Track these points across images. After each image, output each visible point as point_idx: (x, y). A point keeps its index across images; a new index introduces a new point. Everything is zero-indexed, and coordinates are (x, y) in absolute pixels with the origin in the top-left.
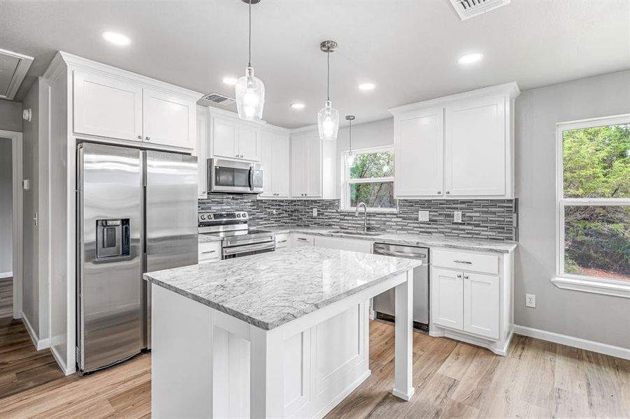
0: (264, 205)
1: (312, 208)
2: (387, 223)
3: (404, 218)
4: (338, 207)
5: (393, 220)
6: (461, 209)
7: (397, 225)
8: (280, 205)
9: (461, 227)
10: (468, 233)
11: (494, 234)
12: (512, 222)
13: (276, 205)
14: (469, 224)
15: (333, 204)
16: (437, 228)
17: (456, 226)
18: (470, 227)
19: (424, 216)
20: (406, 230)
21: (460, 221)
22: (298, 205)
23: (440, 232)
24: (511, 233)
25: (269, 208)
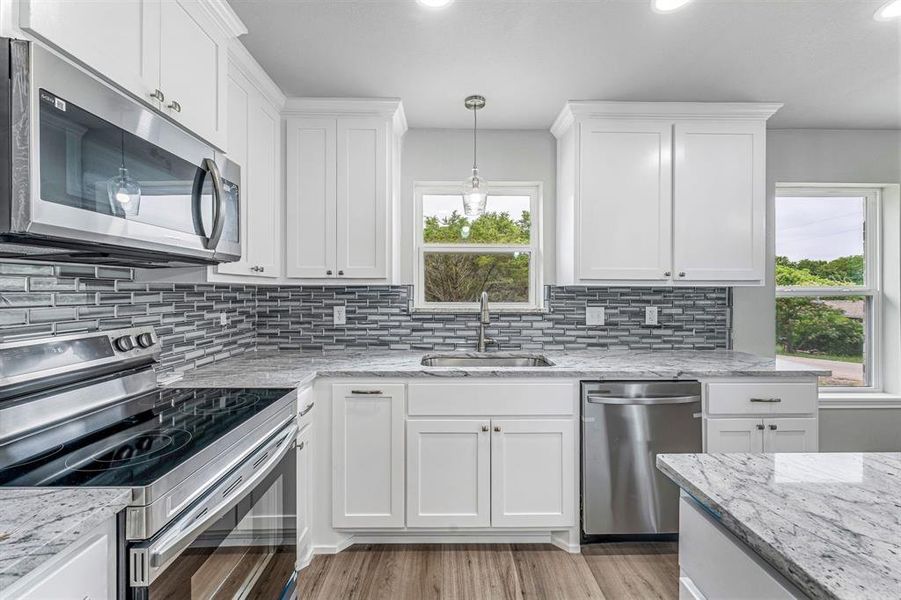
0: (197, 302)
1: (331, 307)
2: (524, 332)
3: (557, 322)
4: (406, 301)
5: (536, 325)
6: (656, 302)
7: (545, 335)
8: (235, 301)
9: (656, 332)
10: (665, 342)
11: (701, 340)
12: (725, 320)
13: (227, 300)
14: (667, 327)
15: (387, 294)
16: (616, 337)
17: (647, 331)
18: (669, 332)
19: (595, 316)
20: (563, 343)
21: (655, 323)
22: (285, 299)
23: (623, 343)
24: (724, 338)
25: (210, 309)
